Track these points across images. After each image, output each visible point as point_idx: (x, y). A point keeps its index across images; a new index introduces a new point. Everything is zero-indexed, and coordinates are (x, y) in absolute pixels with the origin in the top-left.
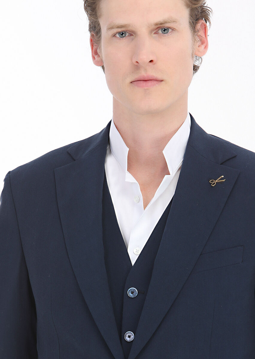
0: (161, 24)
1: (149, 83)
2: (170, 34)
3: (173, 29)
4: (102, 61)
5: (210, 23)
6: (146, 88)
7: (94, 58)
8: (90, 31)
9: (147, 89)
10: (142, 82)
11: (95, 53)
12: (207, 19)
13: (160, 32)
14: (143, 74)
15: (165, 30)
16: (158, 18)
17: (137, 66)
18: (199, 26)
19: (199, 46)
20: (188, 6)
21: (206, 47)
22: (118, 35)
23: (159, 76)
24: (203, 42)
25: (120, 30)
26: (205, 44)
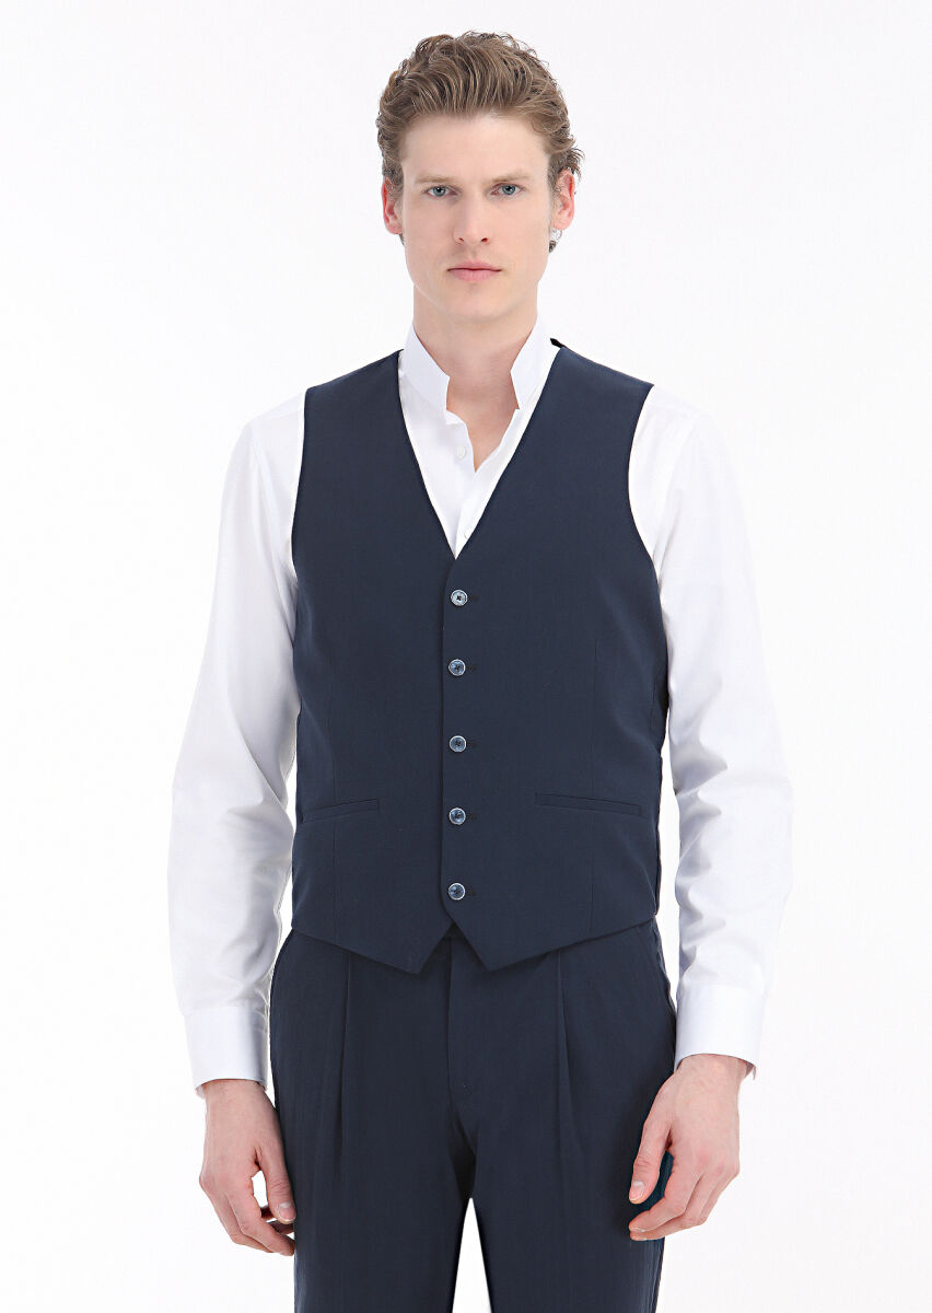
0: (504, 180)
1: (479, 274)
2: (516, 196)
3: (522, 189)
4: (400, 227)
5: (579, 174)
6: (472, 282)
7: (387, 219)
8: (384, 174)
9: (475, 284)
10: (467, 272)
11: (390, 211)
12: (574, 168)
13: (501, 191)
14: (471, 260)
15: (509, 189)
16: (501, 171)
17: (460, 246)
18: (561, 181)
19: (560, 213)
20: (547, 151)
21: (571, 214)
22: (432, 192)
23: (495, 263)
24: (565, 206)
25: (436, 184)
26: (569, 210)
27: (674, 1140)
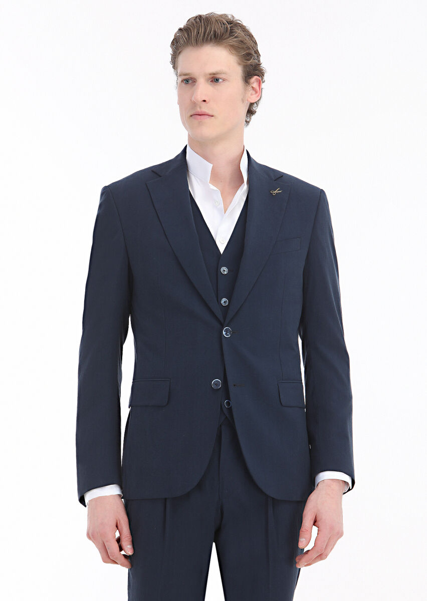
0: (214, 74)
1: (202, 117)
2: (221, 83)
3: (224, 80)
6: (200, 120)
9: (201, 122)
10: (197, 116)
13: (214, 81)
14: (198, 110)
15: (217, 80)
17: (194, 104)
19: (252, 95)
22: (184, 81)
23: (210, 113)
24: (256, 92)
25: (185, 77)
26: (258, 94)
27: (318, 520)
